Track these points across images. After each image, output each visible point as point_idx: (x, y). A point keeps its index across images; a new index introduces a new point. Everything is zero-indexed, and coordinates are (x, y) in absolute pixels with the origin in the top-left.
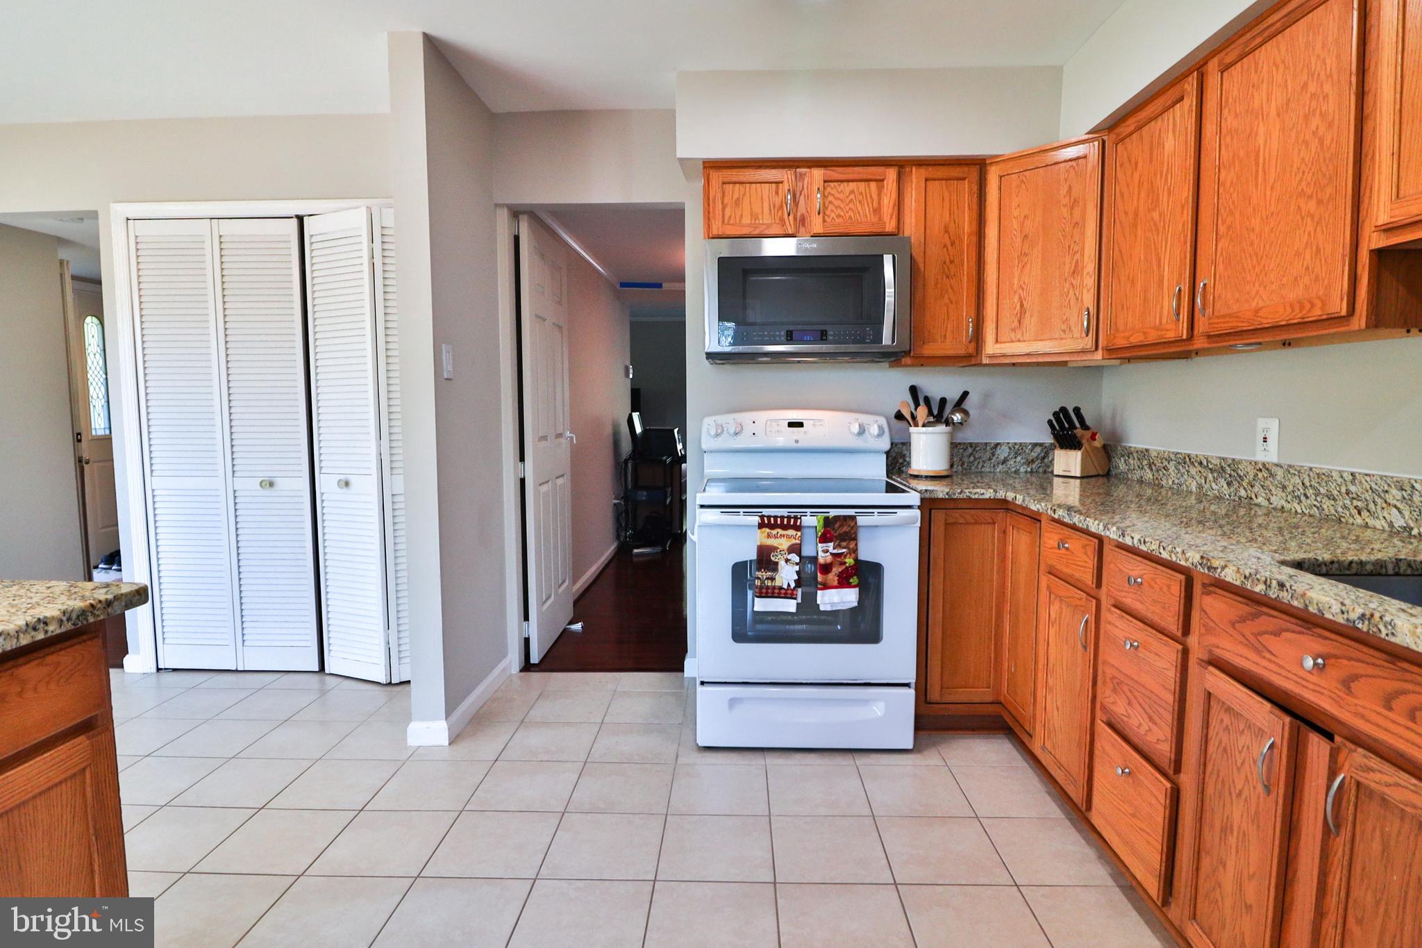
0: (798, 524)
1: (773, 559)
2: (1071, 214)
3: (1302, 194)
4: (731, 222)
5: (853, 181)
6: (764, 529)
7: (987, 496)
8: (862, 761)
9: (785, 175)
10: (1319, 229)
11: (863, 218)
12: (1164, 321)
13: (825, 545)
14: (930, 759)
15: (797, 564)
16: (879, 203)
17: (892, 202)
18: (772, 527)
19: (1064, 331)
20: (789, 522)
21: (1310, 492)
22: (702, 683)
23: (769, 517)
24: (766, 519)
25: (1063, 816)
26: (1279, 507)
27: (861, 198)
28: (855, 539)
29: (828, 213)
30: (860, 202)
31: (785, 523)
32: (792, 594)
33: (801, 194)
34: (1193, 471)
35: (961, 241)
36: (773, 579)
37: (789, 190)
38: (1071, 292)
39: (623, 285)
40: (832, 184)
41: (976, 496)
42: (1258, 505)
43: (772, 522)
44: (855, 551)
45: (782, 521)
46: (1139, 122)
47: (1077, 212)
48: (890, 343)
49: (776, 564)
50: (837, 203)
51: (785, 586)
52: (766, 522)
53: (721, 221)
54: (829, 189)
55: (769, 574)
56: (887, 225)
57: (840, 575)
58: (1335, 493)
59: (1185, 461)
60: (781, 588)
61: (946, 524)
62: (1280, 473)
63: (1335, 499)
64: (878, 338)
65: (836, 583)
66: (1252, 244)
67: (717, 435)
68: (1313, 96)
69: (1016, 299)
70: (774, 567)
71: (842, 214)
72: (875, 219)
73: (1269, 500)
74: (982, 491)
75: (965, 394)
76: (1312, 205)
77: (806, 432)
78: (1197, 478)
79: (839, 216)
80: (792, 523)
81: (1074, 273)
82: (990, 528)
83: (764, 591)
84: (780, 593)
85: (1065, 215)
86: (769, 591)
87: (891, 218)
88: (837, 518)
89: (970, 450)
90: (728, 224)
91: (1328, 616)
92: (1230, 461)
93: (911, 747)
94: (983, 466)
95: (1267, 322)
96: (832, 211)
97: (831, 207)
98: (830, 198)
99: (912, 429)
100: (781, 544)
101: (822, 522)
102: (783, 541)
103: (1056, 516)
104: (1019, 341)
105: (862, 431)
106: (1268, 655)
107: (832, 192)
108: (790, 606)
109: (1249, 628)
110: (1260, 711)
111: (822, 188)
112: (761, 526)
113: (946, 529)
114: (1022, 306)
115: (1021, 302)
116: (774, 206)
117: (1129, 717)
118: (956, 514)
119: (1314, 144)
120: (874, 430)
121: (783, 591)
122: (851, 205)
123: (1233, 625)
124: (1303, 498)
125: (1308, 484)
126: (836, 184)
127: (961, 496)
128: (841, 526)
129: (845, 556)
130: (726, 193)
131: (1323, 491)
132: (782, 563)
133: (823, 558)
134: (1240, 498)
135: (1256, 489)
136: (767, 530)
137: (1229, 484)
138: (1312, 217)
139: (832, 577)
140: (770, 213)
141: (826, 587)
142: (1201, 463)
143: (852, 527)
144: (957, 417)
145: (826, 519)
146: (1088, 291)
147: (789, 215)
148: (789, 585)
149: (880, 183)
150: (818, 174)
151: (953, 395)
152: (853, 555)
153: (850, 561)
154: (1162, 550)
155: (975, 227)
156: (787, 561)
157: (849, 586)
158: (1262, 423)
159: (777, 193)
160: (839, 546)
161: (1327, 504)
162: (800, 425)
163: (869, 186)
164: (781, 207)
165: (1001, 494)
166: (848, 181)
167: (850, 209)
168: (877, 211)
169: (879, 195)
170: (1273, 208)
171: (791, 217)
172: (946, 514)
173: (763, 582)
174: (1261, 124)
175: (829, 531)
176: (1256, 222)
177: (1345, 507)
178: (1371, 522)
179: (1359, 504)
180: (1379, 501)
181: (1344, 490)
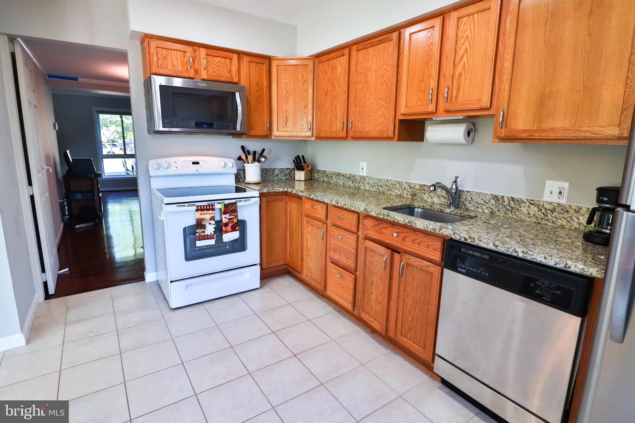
0: (214, 208)
1: (203, 224)
2: (303, 85)
3: (381, 99)
4: (162, 67)
5: (219, 57)
6: (199, 212)
7: (281, 191)
8: (242, 296)
9: (189, 49)
11: (224, 75)
12: (338, 130)
13: (225, 215)
14: (266, 289)
15: (214, 224)
16: (231, 68)
17: (236, 70)
18: (202, 210)
19: (302, 129)
20: (209, 207)
21: (376, 185)
22: (171, 282)
23: (200, 206)
24: (199, 207)
25: (314, 296)
26: (367, 189)
27: (223, 65)
28: (237, 212)
29: (209, 69)
30: (222, 67)
31: (208, 208)
32: (213, 237)
33: (195, 59)
34: (341, 178)
35: (263, 89)
36: (204, 232)
37: (190, 56)
38: (304, 114)
39: (50, 76)
40: (210, 57)
41: (277, 191)
42: (362, 189)
43: (202, 208)
44: (237, 216)
45: (207, 207)
46: (328, 58)
47: (305, 85)
48: (240, 130)
49: (205, 225)
50: (213, 66)
51: (210, 234)
52: (200, 208)
53: (157, 67)
54: (208, 59)
55: (202, 230)
56: (235, 78)
57: (232, 227)
58: (383, 185)
59: (338, 175)
60: (208, 235)
61: (266, 202)
62: (367, 179)
63: (382, 187)
64: (235, 128)
65: (230, 230)
66: (366, 110)
67: (158, 169)
68: (385, 69)
69: (284, 115)
70: (204, 227)
71: (215, 71)
72: (229, 75)
73: (364, 187)
74: (279, 189)
75: (264, 150)
76: (384, 103)
77: (201, 166)
78: (342, 180)
79: (214, 72)
80: (211, 208)
81: (304, 108)
82: (281, 202)
83: (201, 237)
84: (207, 237)
85: (301, 86)
86: (203, 237)
87: (236, 76)
88: (229, 204)
89: (265, 171)
90: (160, 68)
91: (400, 222)
92: (353, 175)
93: (259, 286)
94: (270, 178)
95: (371, 136)
96: (210, 69)
97: (210, 67)
98: (209, 63)
99: (246, 165)
100: (207, 217)
101: (223, 206)
102: (207, 216)
103: (311, 197)
104: (286, 131)
105: (225, 165)
106: (383, 234)
107: (210, 60)
108: (212, 242)
109: (378, 228)
110: (382, 250)
111: (205, 58)
112: (197, 210)
113: (266, 204)
114: (287, 118)
115: (286, 116)
116: (183, 62)
117: (340, 259)
118: (269, 198)
119: (385, 85)
120: (230, 165)
121: (209, 236)
122: (219, 68)
123: (373, 227)
124: (374, 187)
125: (375, 183)
126: (212, 57)
127: (272, 191)
128: (231, 207)
129: (233, 219)
130: (159, 53)
131: (379, 184)
132: (207, 225)
133: (225, 221)
134: (356, 187)
135: (361, 184)
136: (200, 212)
137: (353, 182)
138: (384, 106)
139: (229, 228)
140: (182, 66)
141: (226, 232)
142: (343, 176)
143: (236, 207)
144: (263, 159)
145: (225, 205)
146: (310, 115)
147: (191, 68)
148: (211, 234)
149: (230, 60)
150: (203, 51)
151: (259, 150)
152: (236, 218)
153: (235, 221)
154: (351, 207)
155: (268, 84)
156: (210, 224)
157: (236, 230)
158: (362, 163)
159: (184, 56)
160: (231, 215)
161: (380, 188)
162: (198, 163)
163: (226, 60)
164: (187, 63)
165: (286, 190)
166: (217, 57)
167: (218, 69)
168: (230, 72)
169: (231, 65)
170: (372, 101)
171: (192, 69)
172: (266, 198)
173: (200, 234)
174: (369, 73)
175: (227, 210)
176: (367, 104)
177: (385, 189)
178: (392, 193)
179: (389, 188)
180: (394, 187)
181: (385, 184)
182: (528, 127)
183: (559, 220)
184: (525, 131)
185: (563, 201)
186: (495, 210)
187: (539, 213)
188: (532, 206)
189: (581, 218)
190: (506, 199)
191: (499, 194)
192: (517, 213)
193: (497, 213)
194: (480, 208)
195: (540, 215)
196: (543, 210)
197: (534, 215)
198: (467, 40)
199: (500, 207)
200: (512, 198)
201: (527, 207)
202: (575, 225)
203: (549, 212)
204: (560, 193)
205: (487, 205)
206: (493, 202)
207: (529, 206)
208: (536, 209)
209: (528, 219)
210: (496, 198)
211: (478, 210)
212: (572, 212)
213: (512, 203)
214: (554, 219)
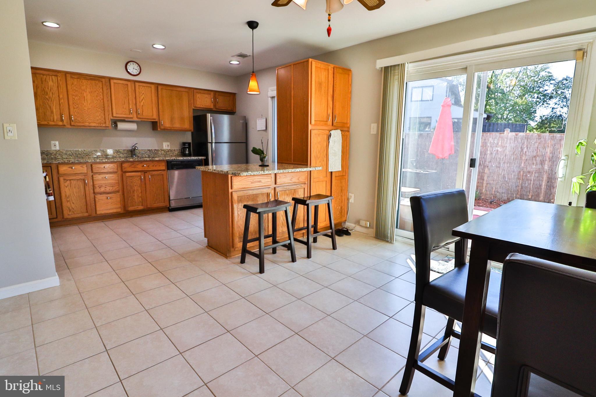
10: (102, 114)
21: (74, 154)
62: (64, 151)
66: (85, 112)
109: (133, 166)
110: (139, 174)
117: (106, 190)
123: (130, 166)
131: (77, 153)
170: (90, 108)
174: (85, 93)
176: (85, 108)
177: (83, 155)
178: (90, 157)
179: (87, 154)
180: (91, 154)
181: (82, 153)
182: (169, 126)
184: (169, 127)
185: (169, 148)
186: (150, 155)
189: (176, 152)
190: (153, 150)
191: (150, 149)
192: (158, 154)
193: (151, 156)
194: (144, 155)
195: (165, 153)
196: (166, 152)
198: (143, 95)
199: (151, 153)
200: (155, 149)
202: (175, 154)
204: (168, 146)
205: (146, 154)
206: (148, 152)
207: (161, 151)
208: (163, 152)
209: (162, 156)
210: (149, 150)
212: (173, 151)
213: (155, 151)
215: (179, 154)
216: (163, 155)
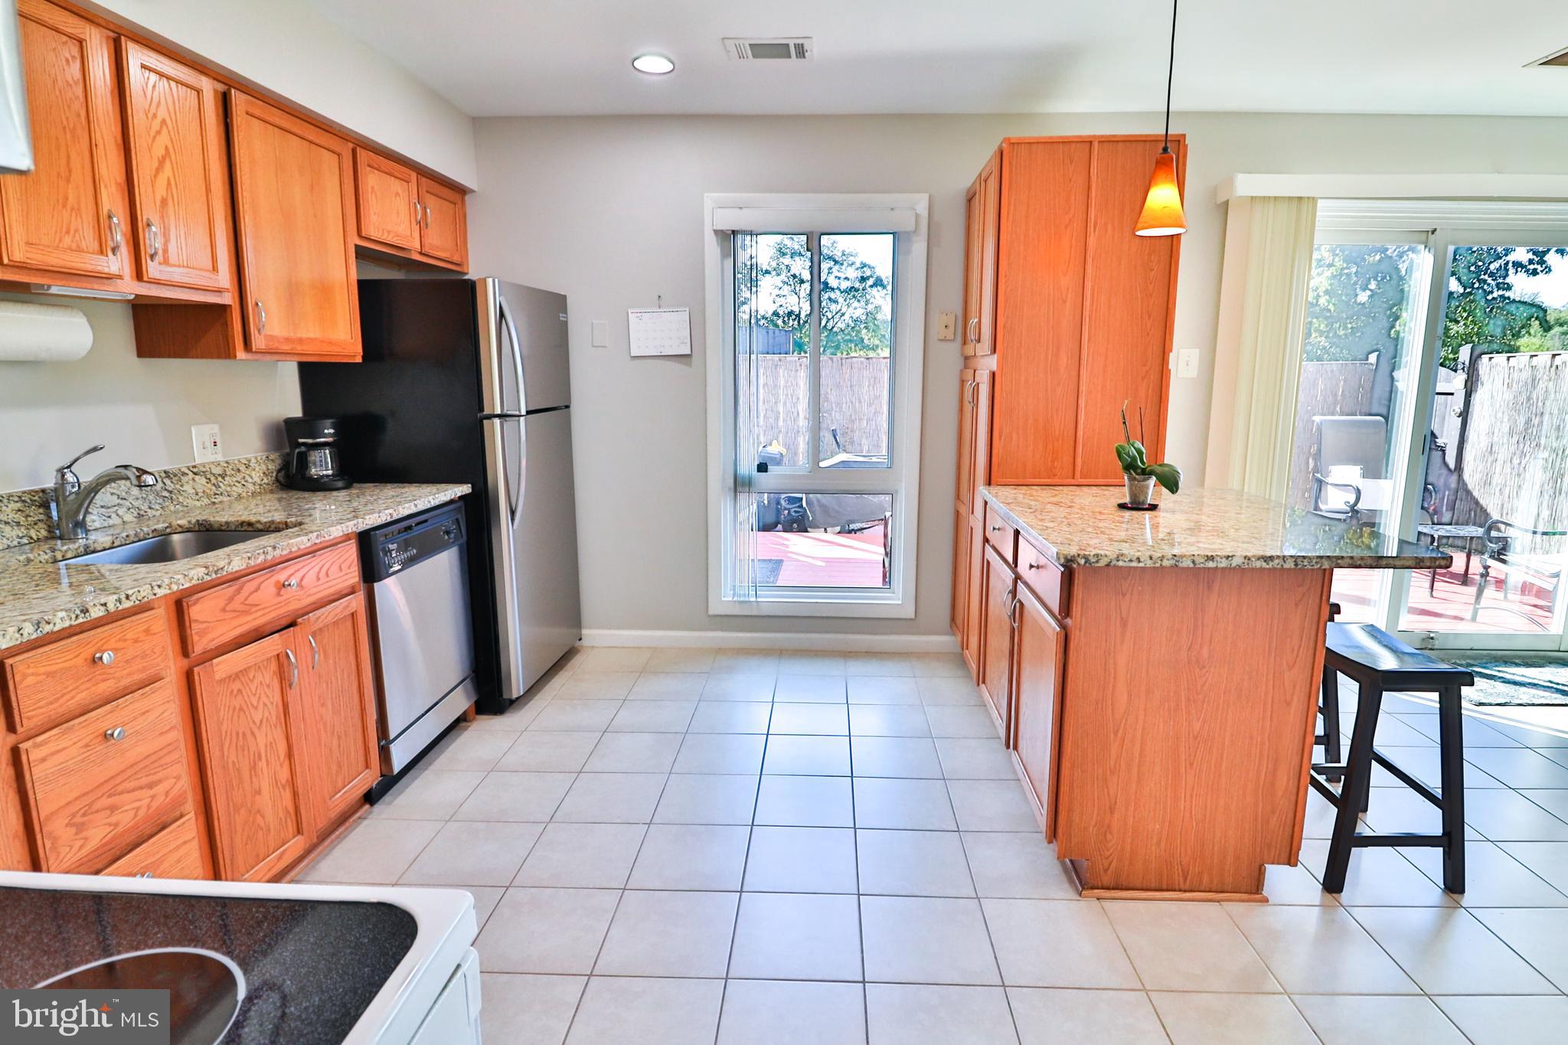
106: (254, 609)
183: (234, 488)
185: (222, 456)
186: (145, 507)
187: (209, 485)
188: (197, 478)
192: (181, 499)
194: (113, 516)
196: (212, 478)
197: (204, 492)
198: (165, 129)
199: (151, 497)
200: (165, 472)
201: (191, 482)
202: (251, 487)
203: (220, 479)
204: (214, 444)
205: (127, 504)
207: (193, 479)
208: (204, 481)
209: (198, 504)
211: (111, 522)
212: (243, 468)
213: (167, 481)
214: (229, 489)
215: (265, 481)
216: (206, 501)
